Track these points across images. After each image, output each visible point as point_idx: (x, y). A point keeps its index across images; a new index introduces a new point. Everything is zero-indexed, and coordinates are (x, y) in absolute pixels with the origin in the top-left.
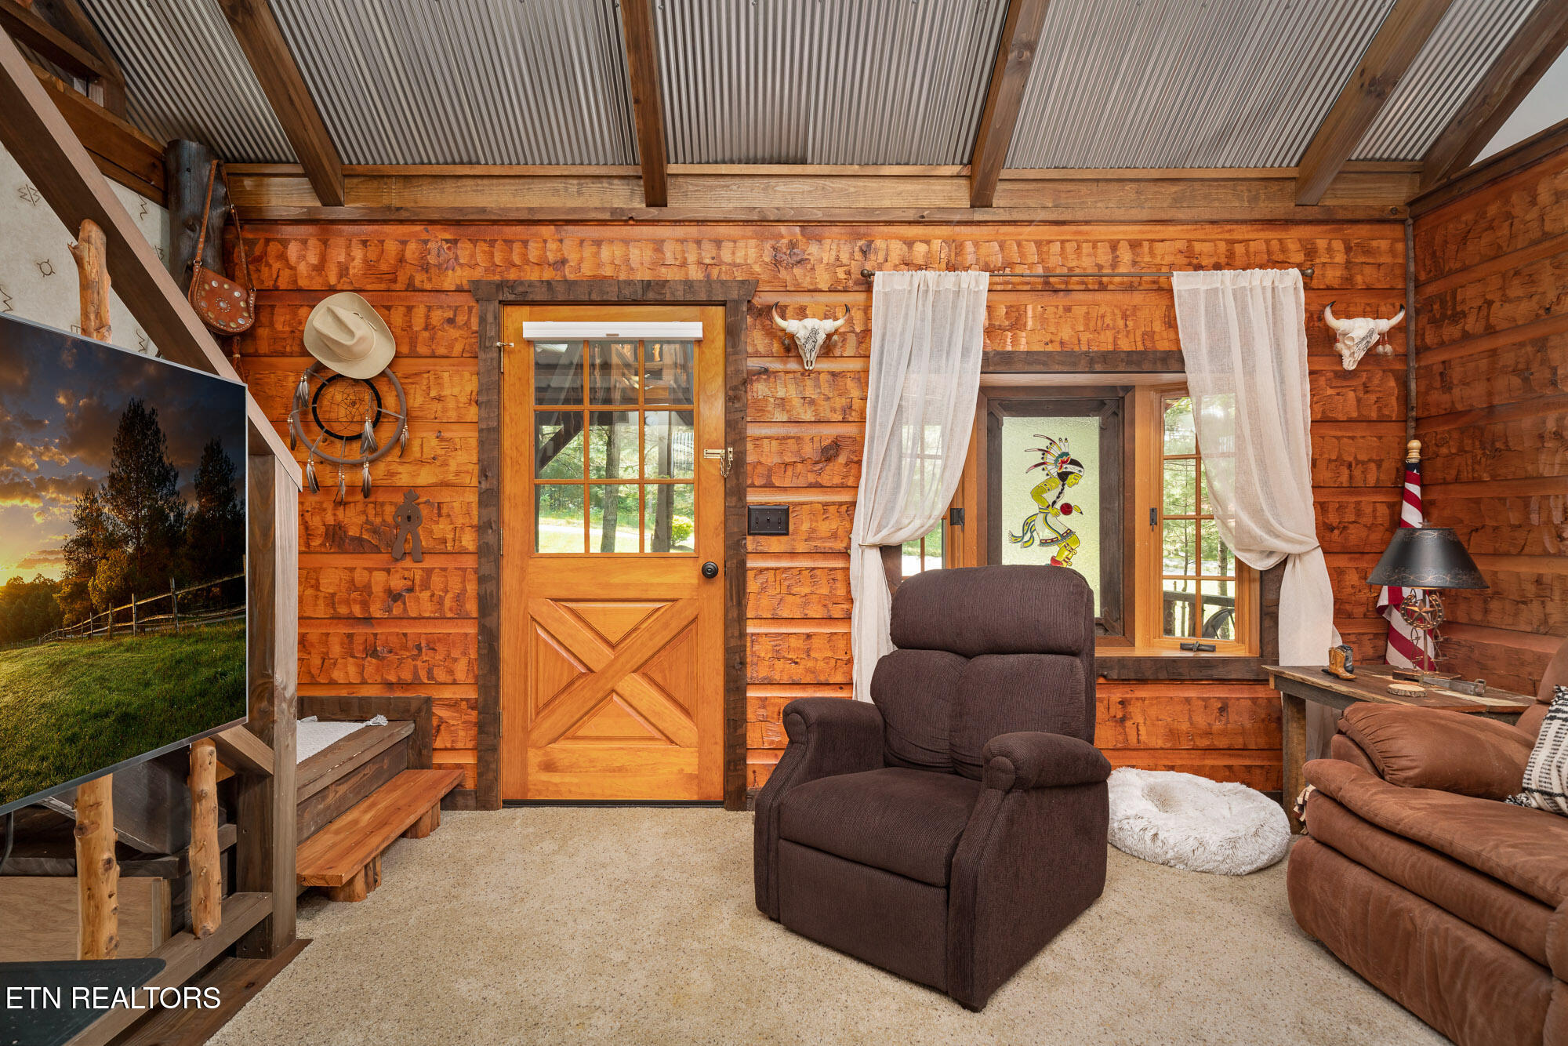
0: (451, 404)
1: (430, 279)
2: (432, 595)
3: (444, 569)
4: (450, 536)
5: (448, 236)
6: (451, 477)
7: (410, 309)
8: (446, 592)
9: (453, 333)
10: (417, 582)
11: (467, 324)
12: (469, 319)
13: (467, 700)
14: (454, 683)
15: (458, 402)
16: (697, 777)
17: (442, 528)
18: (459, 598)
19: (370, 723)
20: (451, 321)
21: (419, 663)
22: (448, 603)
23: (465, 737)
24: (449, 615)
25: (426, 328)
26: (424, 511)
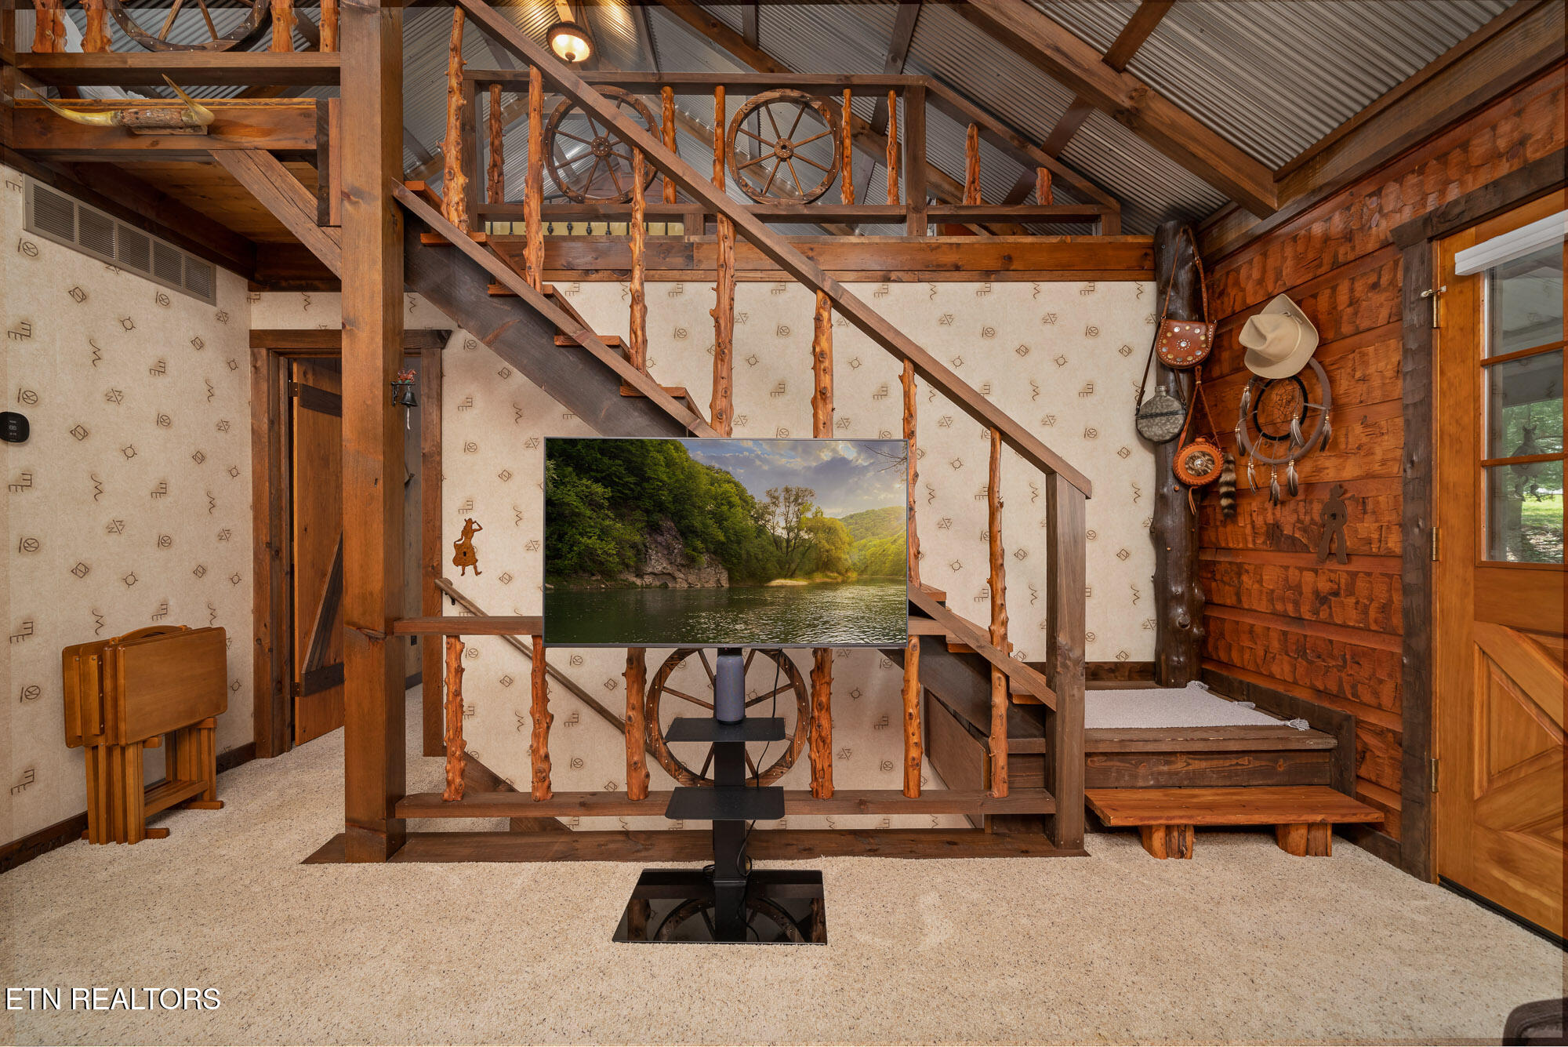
0: (1376, 382)
1: (1353, 248)
2: (1357, 603)
3: (1369, 574)
4: (1375, 536)
5: (1371, 189)
6: (1376, 467)
7: (1334, 289)
8: (1372, 600)
9: (1378, 298)
10: (1343, 586)
11: (1392, 282)
12: (1395, 276)
13: (1394, 732)
14: (1379, 707)
15: (1383, 377)
17: (1367, 527)
18: (1385, 608)
19: (1288, 723)
20: (1375, 286)
21: (1343, 675)
22: (1372, 614)
23: (1390, 776)
24: (1374, 627)
25: (1350, 304)
26: (1350, 508)
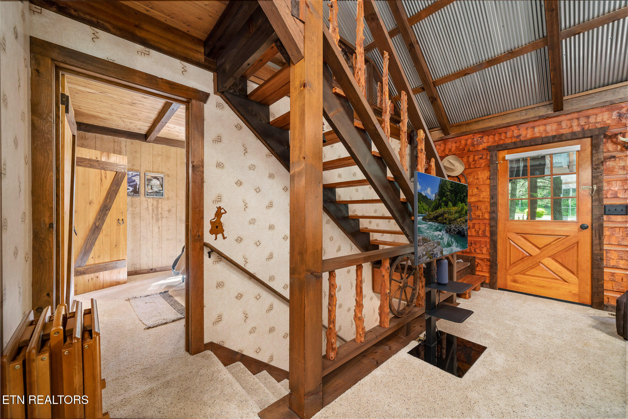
0: (481, 180)
1: (475, 148)
2: (476, 230)
3: (479, 223)
4: (481, 215)
5: (480, 136)
6: (481, 199)
7: (468, 157)
8: (480, 229)
9: (482, 161)
10: (471, 226)
11: (486, 158)
12: (487, 157)
13: (486, 259)
14: (482, 254)
15: (483, 179)
16: (578, 295)
17: (478, 213)
18: (484, 231)
19: (459, 261)
20: (481, 158)
21: (471, 247)
22: (480, 232)
23: (486, 269)
24: (481, 236)
25: (473, 161)
26: (473, 208)
